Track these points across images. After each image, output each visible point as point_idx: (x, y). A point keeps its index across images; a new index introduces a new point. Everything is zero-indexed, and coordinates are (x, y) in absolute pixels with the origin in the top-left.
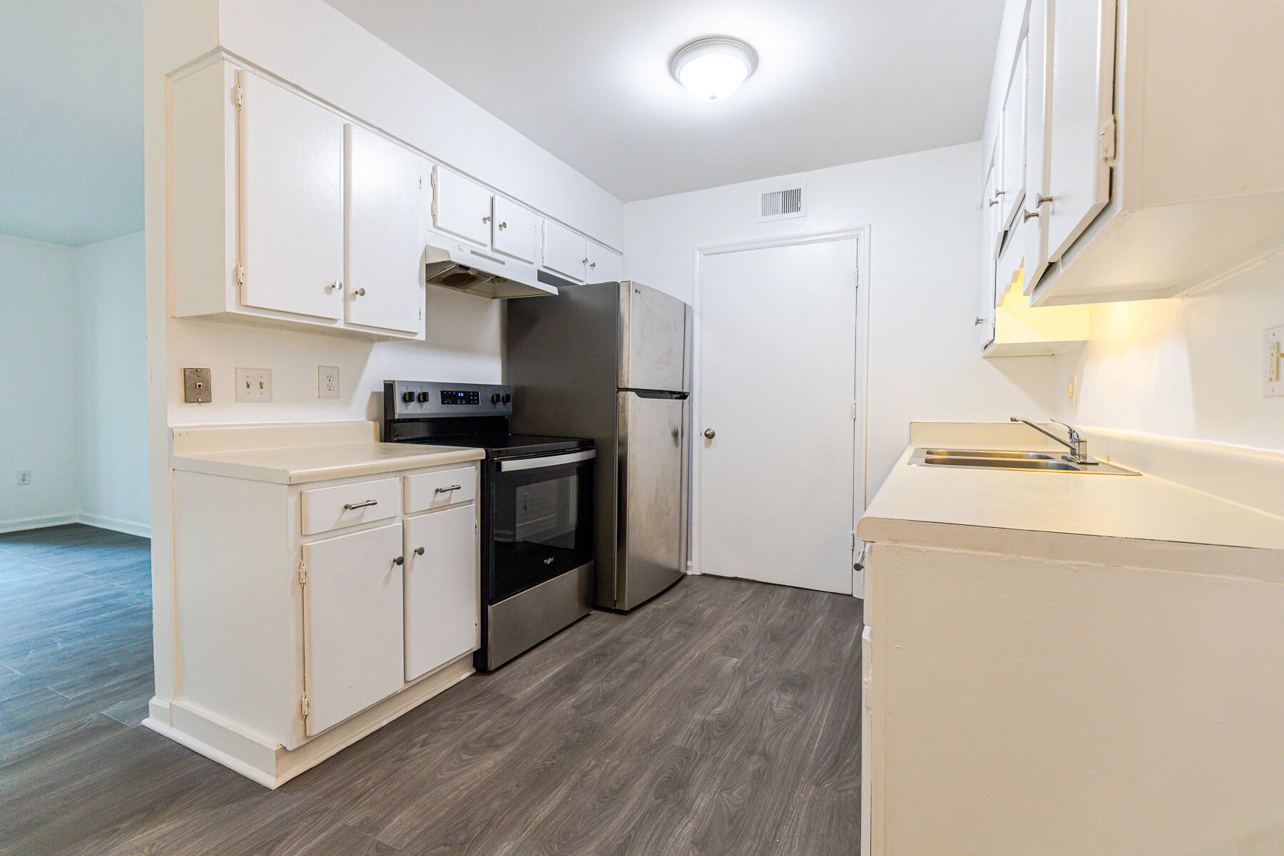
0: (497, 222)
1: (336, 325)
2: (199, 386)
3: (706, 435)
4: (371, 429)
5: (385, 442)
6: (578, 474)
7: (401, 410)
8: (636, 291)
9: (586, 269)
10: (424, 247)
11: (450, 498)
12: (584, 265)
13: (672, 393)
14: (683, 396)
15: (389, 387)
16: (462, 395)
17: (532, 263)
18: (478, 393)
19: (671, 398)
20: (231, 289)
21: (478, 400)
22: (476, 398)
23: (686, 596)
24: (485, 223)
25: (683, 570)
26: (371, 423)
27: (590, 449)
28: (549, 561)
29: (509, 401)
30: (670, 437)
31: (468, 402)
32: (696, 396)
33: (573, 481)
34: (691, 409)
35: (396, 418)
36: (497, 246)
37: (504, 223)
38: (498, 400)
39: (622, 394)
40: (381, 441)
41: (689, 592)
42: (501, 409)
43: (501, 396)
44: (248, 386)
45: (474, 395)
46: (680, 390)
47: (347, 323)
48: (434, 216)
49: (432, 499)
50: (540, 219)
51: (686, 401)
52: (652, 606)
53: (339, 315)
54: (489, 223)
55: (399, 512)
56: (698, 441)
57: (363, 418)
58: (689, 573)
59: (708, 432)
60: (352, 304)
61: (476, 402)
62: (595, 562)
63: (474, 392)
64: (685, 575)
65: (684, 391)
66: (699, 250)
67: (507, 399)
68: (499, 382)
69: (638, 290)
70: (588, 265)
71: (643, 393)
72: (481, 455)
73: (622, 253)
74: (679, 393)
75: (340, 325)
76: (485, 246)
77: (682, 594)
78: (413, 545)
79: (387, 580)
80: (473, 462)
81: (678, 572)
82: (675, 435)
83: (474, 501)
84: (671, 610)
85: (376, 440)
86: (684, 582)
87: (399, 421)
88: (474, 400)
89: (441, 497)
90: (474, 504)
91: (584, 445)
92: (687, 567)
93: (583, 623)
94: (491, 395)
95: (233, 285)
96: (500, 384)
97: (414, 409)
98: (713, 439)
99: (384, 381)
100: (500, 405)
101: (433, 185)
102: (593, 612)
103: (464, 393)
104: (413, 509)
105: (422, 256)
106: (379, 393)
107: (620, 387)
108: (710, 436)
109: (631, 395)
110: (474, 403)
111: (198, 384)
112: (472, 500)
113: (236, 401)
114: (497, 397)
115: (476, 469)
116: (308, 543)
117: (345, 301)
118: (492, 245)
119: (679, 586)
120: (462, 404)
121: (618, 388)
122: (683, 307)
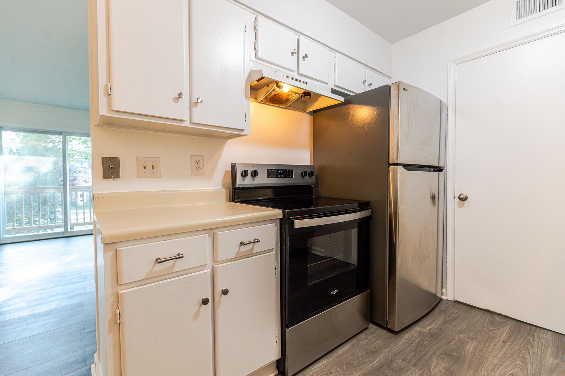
0: (302, 55)
1: (183, 125)
2: (112, 168)
3: (460, 198)
4: (224, 194)
5: (232, 202)
6: (358, 227)
7: (240, 182)
8: (404, 89)
9: (365, 87)
10: (249, 72)
11: (253, 248)
12: (364, 85)
13: (429, 167)
14: (439, 169)
15: (234, 166)
16: (281, 171)
17: (327, 84)
18: (292, 170)
19: (430, 171)
20: (103, 100)
21: (292, 175)
22: (291, 173)
23: (445, 322)
24: (293, 56)
25: (439, 295)
26: (224, 190)
27: (367, 209)
28: (334, 292)
29: (313, 176)
30: (429, 199)
31: (285, 176)
32: (450, 169)
33: (354, 232)
34: (446, 179)
35: (237, 187)
36: (301, 72)
37: (306, 55)
38: (305, 175)
39: (391, 168)
40: (230, 201)
41: (448, 319)
42: (307, 180)
43: (307, 173)
44: (145, 168)
45: (289, 172)
46: (437, 165)
47: (192, 123)
48: (256, 50)
49: (237, 250)
50: (332, 54)
51: (441, 174)
52: (417, 328)
53: (186, 117)
54: (296, 55)
55: (209, 260)
56: (452, 203)
57: (220, 187)
58: (444, 298)
59: (461, 197)
60: (195, 110)
61: (291, 176)
62: (371, 291)
63: (289, 170)
64: (441, 299)
65: (440, 166)
66: (452, 62)
67: (311, 174)
68: (308, 163)
69: (406, 88)
70: (366, 84)
71: (409, 167)
72: (279, 215)
73: (390, 77)
74: (436, 167)
75: (187, 124)
76: (293, 72)
77: (441, 319)
78: (220, 287)
79: (196, 316)
80: (273, 220)
81: (434, 296)
82: (433, 197)
83: (274, 250)
84: (434, 336)
85: (227, 201)
86: (442, 306)
87: (239, 188)
88: (289, 175)
89: (243, 248)
90: (274, 252)
91: (363, 205)
92: (442, 294)
93: (362, 336)
94: (301, 172)
95: (105, 96)
96: (309, 164)
97: (248, 181)
98: (465, 202)
99: (232, 164)
100: (307, 177)
101: (255, 30)
102: (371, 325)
103: (283, 170)
104: (220, 258)
105: (247, 78)
106: (229, 171)
107: (390, 163)
108: (463, 199)
109: (401, 169)
110: (289, 177)
111: (111, 167)
112: (273, 249)
113: (137, 177)
114: (306, 172)
115: (275, 225)
116: (123, 291)
117: (190, 108)
118: (298, 71)
119: (437, 311)
120: (281, 177)
121: (389, 164)
122: (440, 103)
